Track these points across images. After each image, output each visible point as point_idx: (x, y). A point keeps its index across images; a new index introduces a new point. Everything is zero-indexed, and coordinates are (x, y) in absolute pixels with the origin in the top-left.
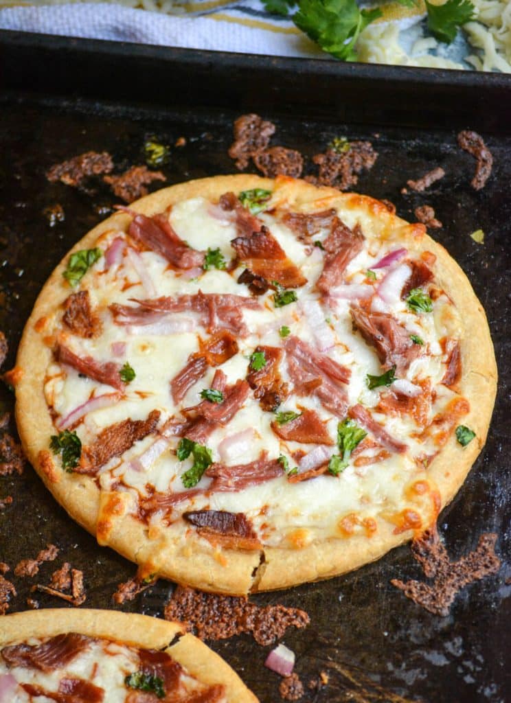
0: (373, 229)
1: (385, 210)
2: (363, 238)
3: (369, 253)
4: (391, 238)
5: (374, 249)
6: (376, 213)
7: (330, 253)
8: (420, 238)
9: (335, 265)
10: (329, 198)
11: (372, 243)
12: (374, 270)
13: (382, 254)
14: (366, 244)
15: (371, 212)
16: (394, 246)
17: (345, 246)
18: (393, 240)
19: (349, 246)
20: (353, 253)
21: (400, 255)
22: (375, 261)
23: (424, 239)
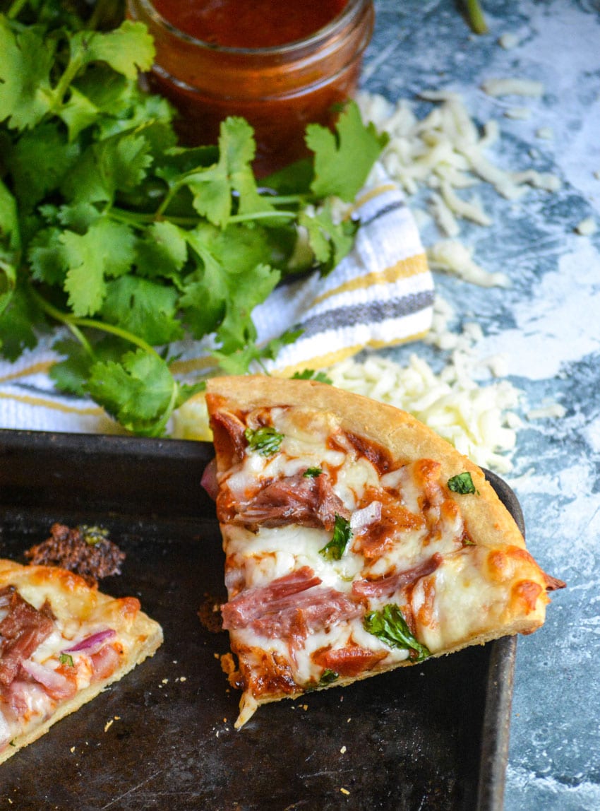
0: (68, 609)
1: (83, 583)
2: (54, 618)
3: (63, 636)
4: (93, 618)
5: (69, 632)
6: (71, 587)
7: (9, 638)
8: (132, 615)
9: (16, 650)
10: (6, 572)
11: (66, 625)
12: (70, 654)
13: (80, 637)
14: (59, 625)
15: (65, 588)
16: (96, 627)
17: (29, 629)
18: (96, 621)
19: (35, 627)
20: (40, 636)
21: (105, 636)
22: (71, 644)
23: (138, 618)
